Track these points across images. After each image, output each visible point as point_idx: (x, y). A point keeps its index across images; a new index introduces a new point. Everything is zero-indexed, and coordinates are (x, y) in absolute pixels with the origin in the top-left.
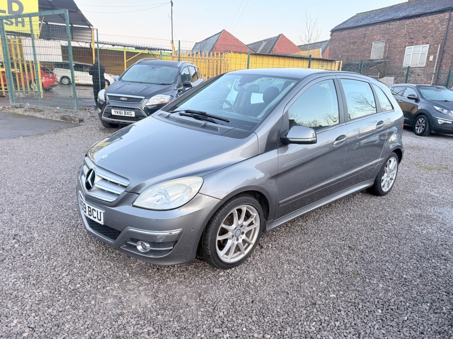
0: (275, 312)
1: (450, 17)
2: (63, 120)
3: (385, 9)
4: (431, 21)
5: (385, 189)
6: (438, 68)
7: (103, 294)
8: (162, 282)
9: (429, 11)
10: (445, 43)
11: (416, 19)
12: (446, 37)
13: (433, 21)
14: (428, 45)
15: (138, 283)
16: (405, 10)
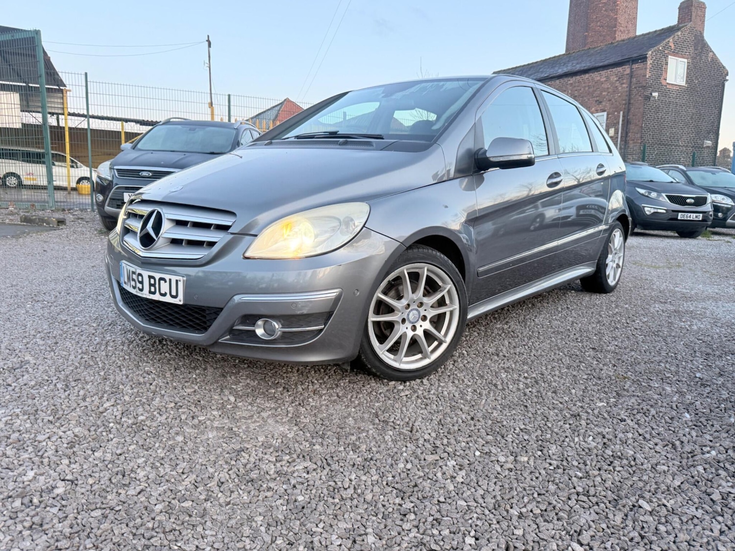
0: (518, 429)
1: (632, 72)
2: (25, 224)
3: (534, 65)
4: (605, 79)
5: (611, 282)
6: (623, 147)
7: (194, 427)
8: (300, 404)
9: (601, 64)
10: (629, 110)
11: (582, 76)
12: (629, 100)
13: (608, 78)
14: (605, 114)
15: (256, 408)
16: (565, 64)
